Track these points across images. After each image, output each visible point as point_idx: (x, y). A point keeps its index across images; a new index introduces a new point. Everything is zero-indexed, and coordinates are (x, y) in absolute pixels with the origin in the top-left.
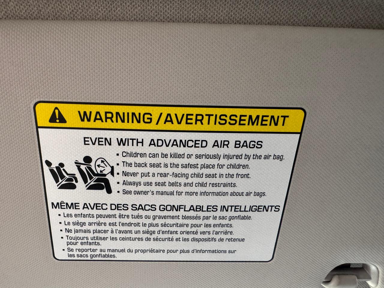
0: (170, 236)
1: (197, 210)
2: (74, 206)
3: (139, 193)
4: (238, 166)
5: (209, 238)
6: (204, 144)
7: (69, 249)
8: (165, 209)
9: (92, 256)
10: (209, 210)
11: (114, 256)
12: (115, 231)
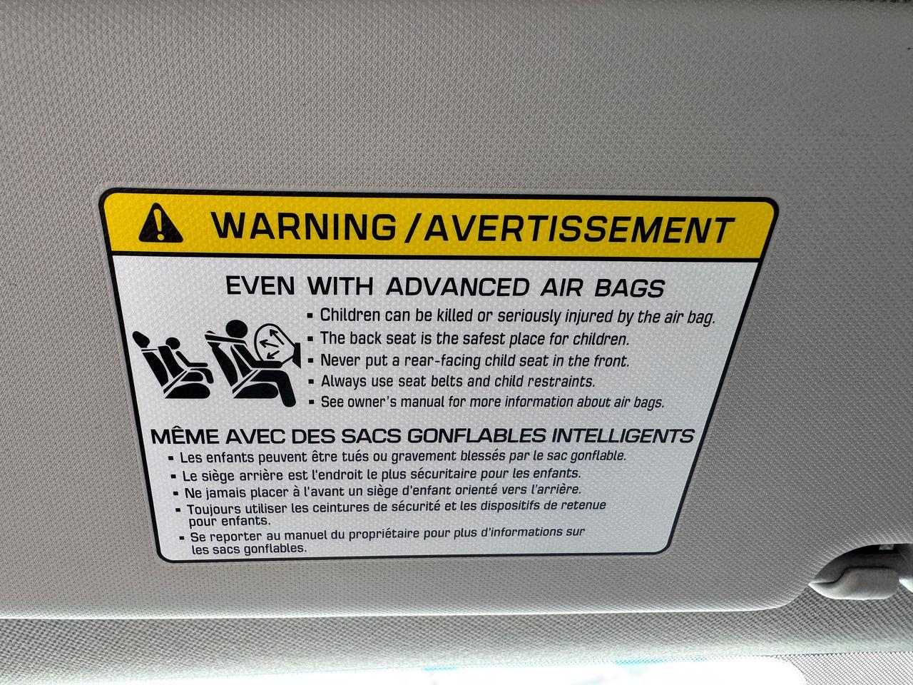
0: (432, 499)
1: (499, 438)
2: (205, 436)
3: (359, 403)
4: (600, 339)
5: (523, 503)
6: (522, 286)
7: (193, 535)
8: (422, 438)
9: (249, 550)
10: (524, 438)
11: (300, 549)
12: (302, 491)
